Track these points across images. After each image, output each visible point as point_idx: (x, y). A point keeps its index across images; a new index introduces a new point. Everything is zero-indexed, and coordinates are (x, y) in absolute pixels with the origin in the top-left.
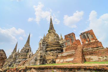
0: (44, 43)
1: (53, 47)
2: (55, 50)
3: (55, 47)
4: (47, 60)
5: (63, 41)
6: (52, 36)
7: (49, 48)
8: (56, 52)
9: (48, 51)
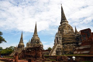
0: (60, 37)
1: (69, 40)
2: (71, 44)
3: (71, 40)
4: (66, 51)
5: (78, 34)
6: (66, 29)
7: (65, 42)
8: (72, 45)
9: (65, 44)
